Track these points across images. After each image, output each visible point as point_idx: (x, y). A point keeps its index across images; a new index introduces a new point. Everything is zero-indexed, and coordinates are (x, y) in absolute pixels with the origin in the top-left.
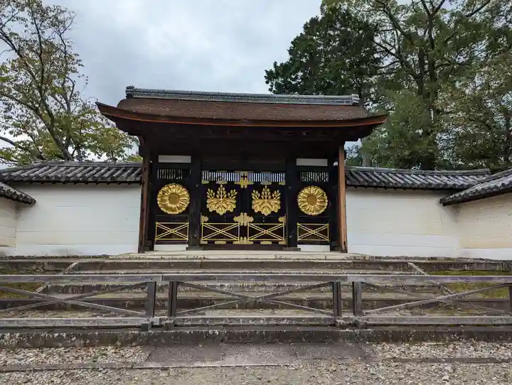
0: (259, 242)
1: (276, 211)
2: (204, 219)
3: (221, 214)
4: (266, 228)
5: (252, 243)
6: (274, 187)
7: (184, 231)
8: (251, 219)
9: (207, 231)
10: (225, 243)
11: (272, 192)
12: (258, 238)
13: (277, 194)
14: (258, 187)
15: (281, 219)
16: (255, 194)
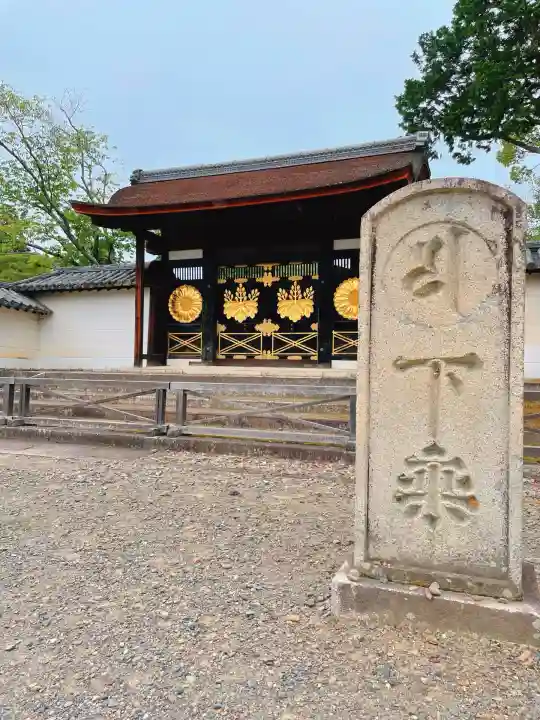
0: (286, 357)
1: (308, 316)
2: (221, 328)
3: (240, 321)
4: (296, 338)
5: (277, 358)
6: (305, 283)
7: (197, 343)
8: (277, 327)
9: (225, 343)
10: (245, 357)
11: (303, 290)
12: (285, 352)
13: (310, 291)
14: (286, 284)
15: (315, 326)
16: (282, 293)
